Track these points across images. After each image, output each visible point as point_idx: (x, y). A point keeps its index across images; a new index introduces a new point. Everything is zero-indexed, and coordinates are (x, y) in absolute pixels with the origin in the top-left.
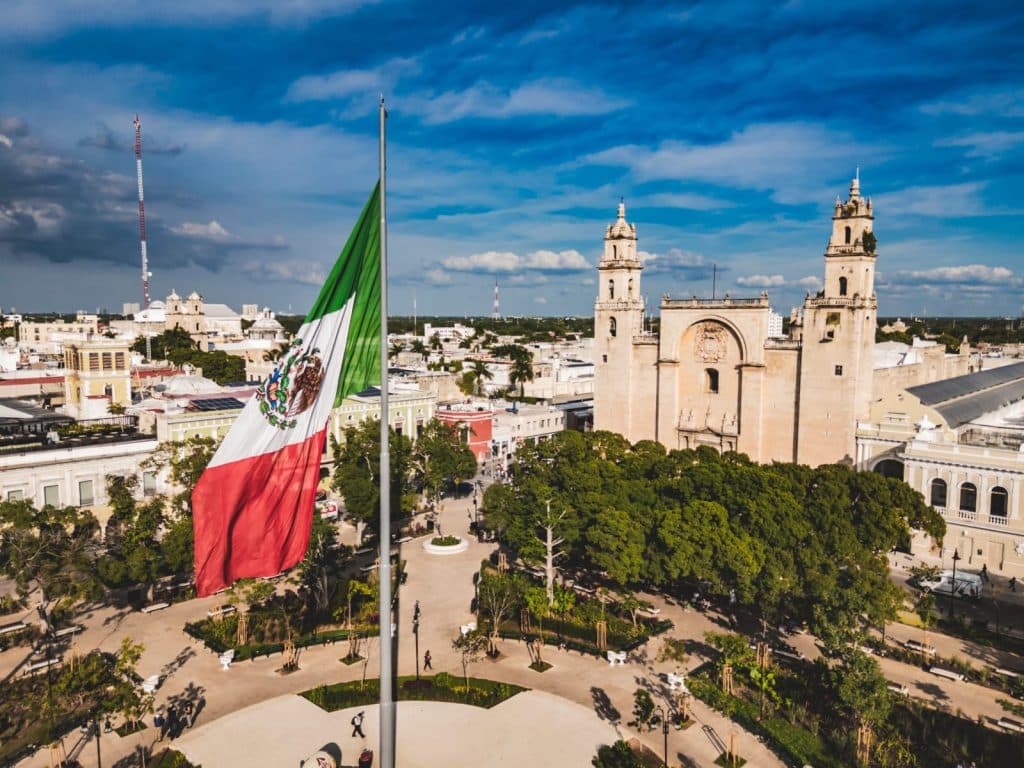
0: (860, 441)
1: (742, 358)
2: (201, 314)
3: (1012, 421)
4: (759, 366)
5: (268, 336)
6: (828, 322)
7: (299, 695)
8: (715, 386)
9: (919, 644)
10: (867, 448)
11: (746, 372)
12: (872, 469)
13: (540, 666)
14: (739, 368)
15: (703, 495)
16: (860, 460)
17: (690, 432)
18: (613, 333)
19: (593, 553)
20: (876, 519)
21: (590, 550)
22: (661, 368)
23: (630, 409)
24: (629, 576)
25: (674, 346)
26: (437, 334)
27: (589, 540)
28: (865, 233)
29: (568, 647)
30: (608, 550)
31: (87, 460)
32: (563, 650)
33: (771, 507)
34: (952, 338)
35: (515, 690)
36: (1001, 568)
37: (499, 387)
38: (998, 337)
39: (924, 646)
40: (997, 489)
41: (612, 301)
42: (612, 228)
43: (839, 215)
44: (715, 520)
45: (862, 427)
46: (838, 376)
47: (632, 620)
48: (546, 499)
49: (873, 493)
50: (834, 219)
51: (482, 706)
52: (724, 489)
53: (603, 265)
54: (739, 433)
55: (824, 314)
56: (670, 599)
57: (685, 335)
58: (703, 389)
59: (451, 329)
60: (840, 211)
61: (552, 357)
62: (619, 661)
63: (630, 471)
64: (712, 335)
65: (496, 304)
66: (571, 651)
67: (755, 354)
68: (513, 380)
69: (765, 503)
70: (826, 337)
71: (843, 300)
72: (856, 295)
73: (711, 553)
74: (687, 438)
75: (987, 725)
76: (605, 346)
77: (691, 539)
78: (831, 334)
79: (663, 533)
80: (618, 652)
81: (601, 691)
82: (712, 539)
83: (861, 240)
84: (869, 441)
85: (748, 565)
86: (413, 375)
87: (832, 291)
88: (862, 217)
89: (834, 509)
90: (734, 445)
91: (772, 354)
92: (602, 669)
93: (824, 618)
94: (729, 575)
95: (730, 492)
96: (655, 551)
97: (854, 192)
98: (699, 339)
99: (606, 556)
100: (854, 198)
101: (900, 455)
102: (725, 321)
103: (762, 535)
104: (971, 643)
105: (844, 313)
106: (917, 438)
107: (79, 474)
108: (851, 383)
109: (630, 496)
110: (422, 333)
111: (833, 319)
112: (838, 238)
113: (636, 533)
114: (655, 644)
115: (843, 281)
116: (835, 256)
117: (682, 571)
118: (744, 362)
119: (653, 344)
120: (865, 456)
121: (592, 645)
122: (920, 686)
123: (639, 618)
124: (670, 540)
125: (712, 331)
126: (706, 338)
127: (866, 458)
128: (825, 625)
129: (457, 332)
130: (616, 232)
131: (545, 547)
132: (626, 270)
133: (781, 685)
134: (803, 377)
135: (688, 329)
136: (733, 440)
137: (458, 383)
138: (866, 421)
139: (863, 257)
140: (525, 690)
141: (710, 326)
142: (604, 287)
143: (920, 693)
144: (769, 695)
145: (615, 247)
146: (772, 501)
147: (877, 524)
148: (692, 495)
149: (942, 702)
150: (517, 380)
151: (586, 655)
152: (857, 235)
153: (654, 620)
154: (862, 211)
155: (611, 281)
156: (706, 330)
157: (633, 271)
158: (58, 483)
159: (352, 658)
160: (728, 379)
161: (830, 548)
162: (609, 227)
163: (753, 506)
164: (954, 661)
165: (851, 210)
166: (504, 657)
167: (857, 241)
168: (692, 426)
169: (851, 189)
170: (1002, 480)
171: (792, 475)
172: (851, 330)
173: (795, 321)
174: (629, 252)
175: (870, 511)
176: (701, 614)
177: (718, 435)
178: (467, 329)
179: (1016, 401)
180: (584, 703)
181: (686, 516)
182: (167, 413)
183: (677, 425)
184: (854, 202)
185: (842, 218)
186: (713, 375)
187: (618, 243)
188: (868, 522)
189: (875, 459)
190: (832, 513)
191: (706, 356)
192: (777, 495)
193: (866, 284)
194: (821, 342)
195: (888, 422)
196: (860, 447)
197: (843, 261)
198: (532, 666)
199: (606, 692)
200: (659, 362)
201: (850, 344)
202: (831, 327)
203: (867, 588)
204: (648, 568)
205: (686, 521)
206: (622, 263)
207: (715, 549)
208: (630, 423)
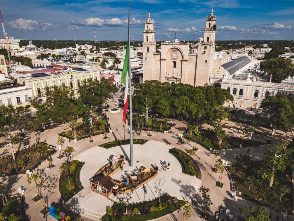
0: (210, 79)
1: (182, 58)
2: (9, 43)
3: (242, 72)
4: (187, 61)
5: (32, 50)
6: (204, 49)
7: (98, 146)
8: (175, 66)
9: (227, 124)
10: (212, 80)
11: (183, 62)
12: (212, 86)
13: (150, 135)
14: (182, 61)
15: (183, 95)
16: (210, 84)
17: (169, 78)
18: (148, 51)
19: (158, 110)
20: (221, 98)
21: (157, 109)
22: (161, 61)
23: (153, 72)
24: (167, 114)
25: (165, 55)
26: (80, 47)
27: (157, 107)
28: (214, 25)
29: (154, 131)
30: (162, 109)
31: (9, 93)
32: (153, 132)
33: (199, 97)
34: (223, 48)
35: (147, 141)
36: (240, 106)
37: (111, 66)
38: (234, 47)
39: (228, 124)
40: (241, 89)
41: (147, 42)
42: (147, 21)
43: (208, 20)
44: (186, 100)
45: (211, 75)
46: (206, 63)
47: (166, 124)
48: (146, 98)
49: (220, 92)
50: (207, 21)
51: (141, 144)
52: (188, 93)
53: (144, 31)
54: (181, 78)
55: (203, 47)
56: (173, 119)
57: (167, 52)
58: (172, 67)
59: (85, 46)
60: (208, 18)
61: (121, 56)
62: (166, 133)
63: (164, 90)
64: (175, 52)
65: (95, 37)
66: (155, 132)
67: (186, 57)
68: (114, 64)
69: (197, 96)
70: (204, 53)
71: (208, 43)
72: (211, 42)
73: (186, 108)
74: (168, 80)
75: (242, 138)
76: (146, 55)
77: (181, 105)
78: (205, 52)
79: (175, 104)
80: (166, 131)
81: (165, 139)
82: (186, 105)
83: (213, 27)
84: (212, 79)
85: (195, 110)
86: (87, 63)
87: (205, 41)
88: (213, 20)
89: (212, 96)
90: (180, 81)
91: (190, 57)
92: (163, 135)
93: (212, 120)
94: (190, 112)
95: (189, 94)
96: (172, 108)
97: (212, 13)
98: (171, 53)
99: (161, 111)
100: (212, 15)
101: (221, 82)
102: (178, 48)
103: (197, 103)
104: (237, 123)
105: (208, 47)
106: (225, 78)
107: (7, 97)
108: (209, 64)
109: (164, 96)
110: (75, 47)
111: (205, 48)
112: (207, 26)
113: (168, 105)
114: (173, 129)
115: (208, 38)
116: (206, 31)
117: (179, 113)
118: (183, 59)
119: (159, 55)
120: (211, 82)
121: (159, 130)
122: (228, 132)
123: (168, 123)
124: (177, 106)
125: (175, 51)
126: (173, 53)
127: (211, 83)
128: (212, 121)
129: (87, 47)
130: (148, 22)
131: (146, 109)
132: (151, 33)
133: (202, 134)
134: (197, 63)
135: (168, 50)
136: (180, 80)
137: (100, 65)
138: (212, 74)
139: (213, 32)
140: (149, 140)
141: (174, 50)
142: (145, 38)
143: (228, 134)
144: (199, 136)
145: (148, 26)
146: (199, 96)
147: (221, 99)
148: (180, 95)
149: (233, 135)
150: (116, 64)
151: (159, 132)
152: (212, 25)
153: (171, 124)
154: (214, 19)
155: (147, 36)
156: (173, 51)
157: (153, 33)
158: (2, 100)
159: (105, 138)
160: (178, 64)
161: (212, 105)
162: (146, 20)
163: (195, 97)
164: (234, 127)
165: (211, 18)
166: (141, 134)
167: (212, 27)
168: (169, 76)
169: (211, 13)
170: (242, 87)
171: (202, 89)
172: (209, 51)
173: (192, 47)
174: (152, 28)
175: (220, 96)
176: (181, 122)
177: (176, 79)
178: (90, 46)
179: (243, 67)
180: (162, 142)
181: (180, 100)
182: (26, 78)
183: (165, 76)
184: (212, 16)
185: (209, 21)
186: (175, 63)
187: (149, 25)
188: (219, 99)
189: (213, 83)
190: (211, 97)
191: (173, 58)
192: (200, 94)
193: (213, 39)
194: (202, 54)
195: (217, 74)
196: (210, 80)
197: (208, 32)
198: (148, 135)
199: (166, 139)
200: (160, 60)
201: (209, 54)
202: (205, 50)
203: (220, 113)
204: (171, 112)
205: (180, 101)
206: (150, 31)
207: (187, 107)
208: (153, 76)
